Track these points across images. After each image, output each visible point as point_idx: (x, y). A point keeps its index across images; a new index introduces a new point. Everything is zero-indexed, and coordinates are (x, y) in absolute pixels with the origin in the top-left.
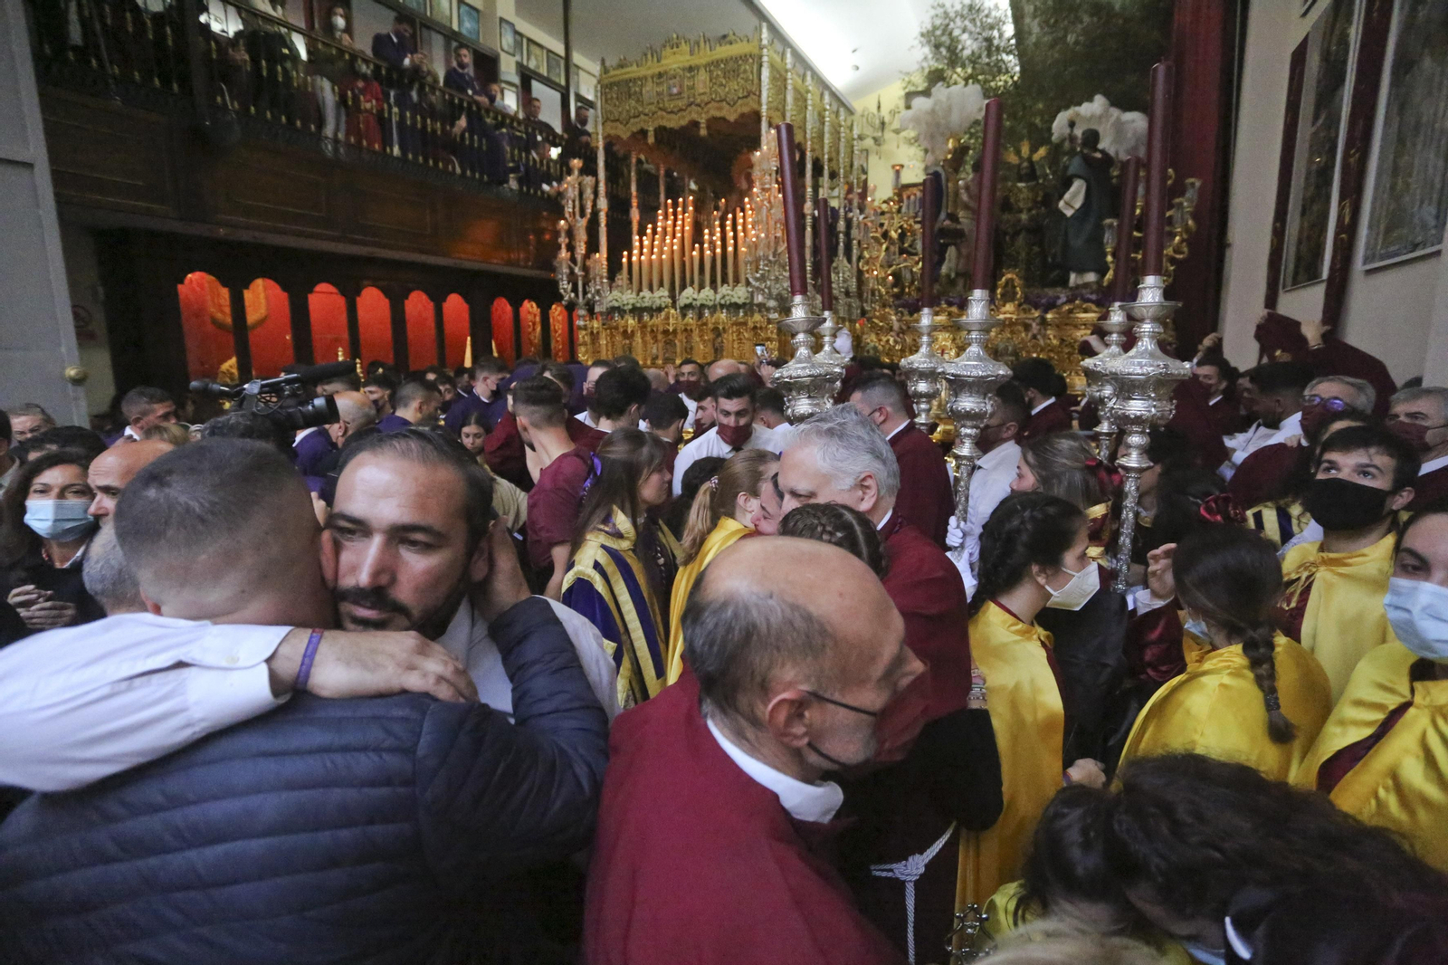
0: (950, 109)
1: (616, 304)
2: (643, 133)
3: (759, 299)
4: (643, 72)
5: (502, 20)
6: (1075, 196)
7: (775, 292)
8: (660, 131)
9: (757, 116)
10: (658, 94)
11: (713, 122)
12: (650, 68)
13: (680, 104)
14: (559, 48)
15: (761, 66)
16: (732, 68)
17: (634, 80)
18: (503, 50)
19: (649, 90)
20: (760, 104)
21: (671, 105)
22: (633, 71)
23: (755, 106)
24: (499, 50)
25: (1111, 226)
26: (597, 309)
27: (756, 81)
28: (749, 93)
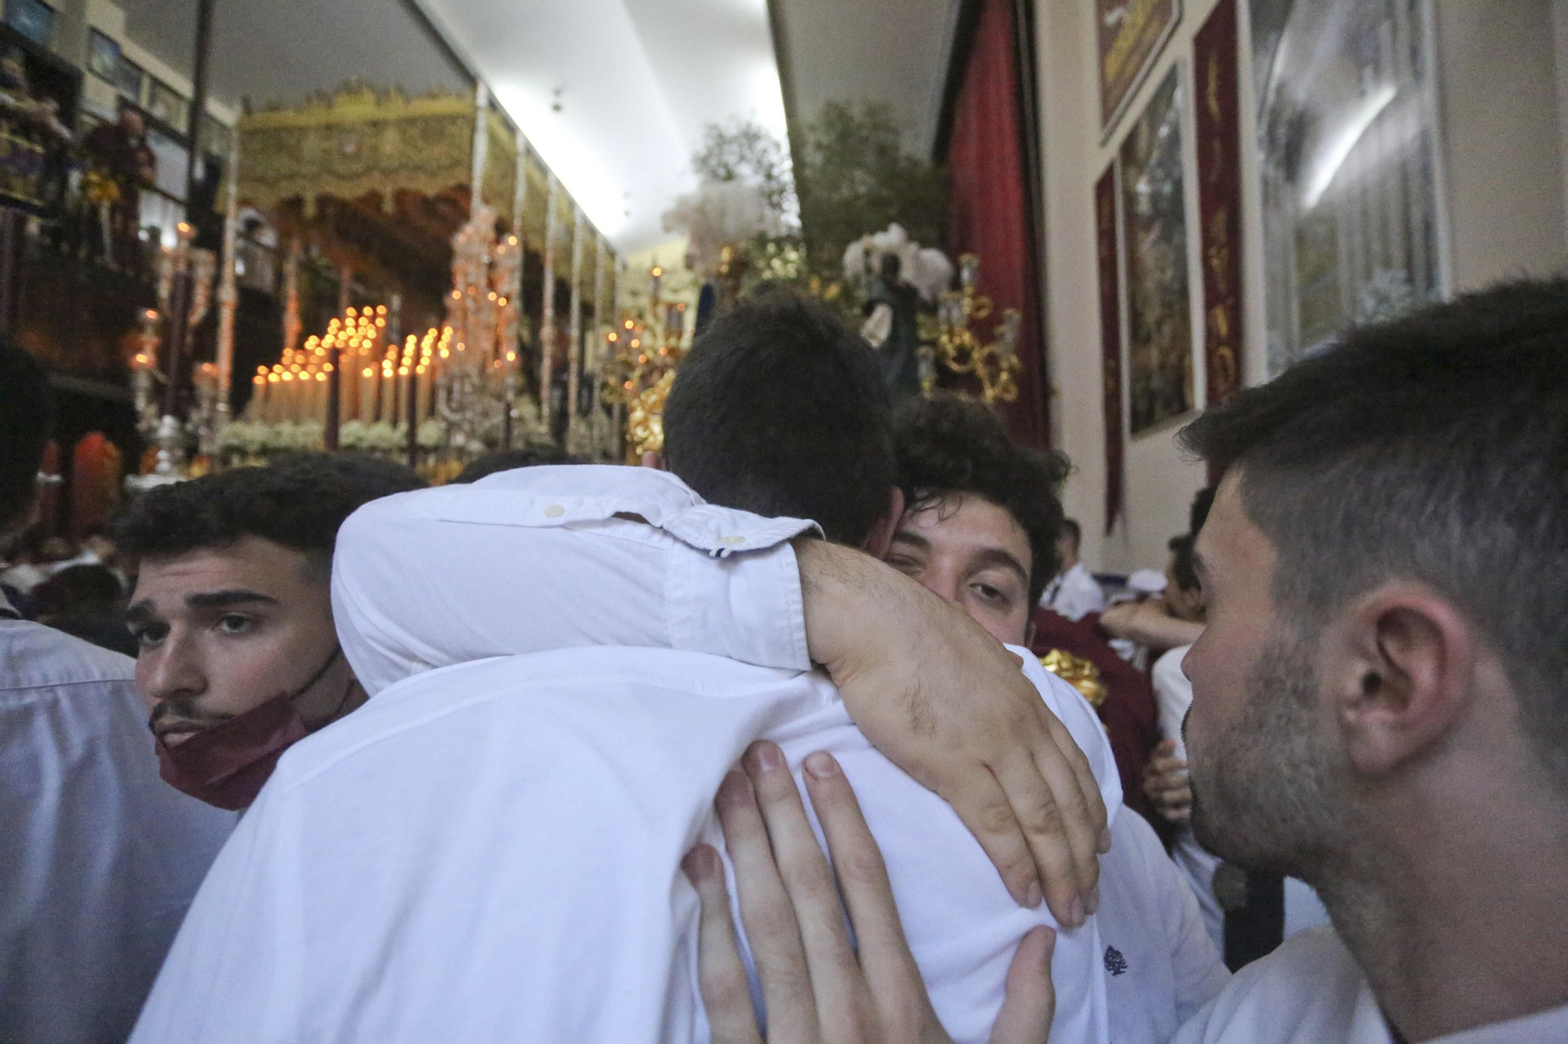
0: (722, 213)
1: (234, 442)
2: (296, 203)
3: (459, 439)
4: (303, 120)
5: (94, 31)
6: (878, 325)
7: (480, 430)
8: (324, 201)
9: (465, 190)
10: (325, 151)
11: (401, 196)
12: (315, 116)
13: (357, 167)
14: (186, 88)
15: (473, 130)
16: (433, 128)
17: (289, 130)
18: (91, 70)
19: (312, 146)
20: (470, 178)
21: (340, 167)
22: (289, 117)
23: (463, 179)
24: (83, 68)
25: (925, 357)
26: (205, 448)
27: (467, 148)
28: (456, 163)
